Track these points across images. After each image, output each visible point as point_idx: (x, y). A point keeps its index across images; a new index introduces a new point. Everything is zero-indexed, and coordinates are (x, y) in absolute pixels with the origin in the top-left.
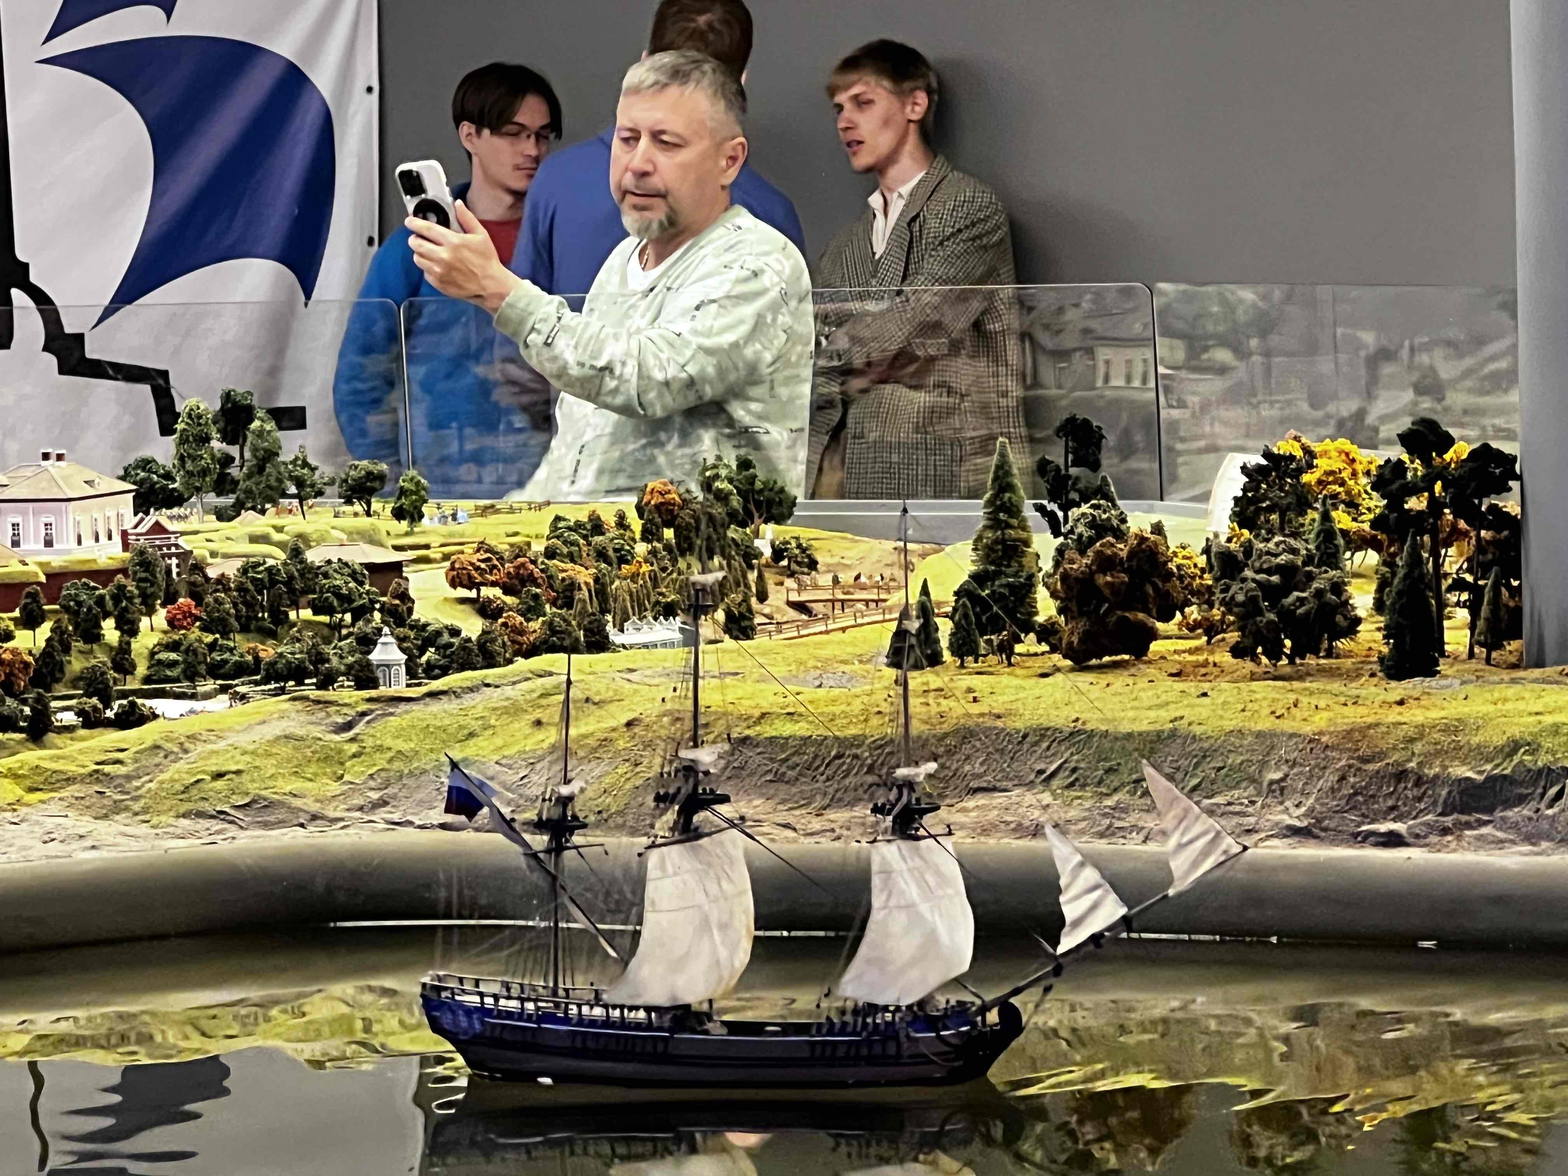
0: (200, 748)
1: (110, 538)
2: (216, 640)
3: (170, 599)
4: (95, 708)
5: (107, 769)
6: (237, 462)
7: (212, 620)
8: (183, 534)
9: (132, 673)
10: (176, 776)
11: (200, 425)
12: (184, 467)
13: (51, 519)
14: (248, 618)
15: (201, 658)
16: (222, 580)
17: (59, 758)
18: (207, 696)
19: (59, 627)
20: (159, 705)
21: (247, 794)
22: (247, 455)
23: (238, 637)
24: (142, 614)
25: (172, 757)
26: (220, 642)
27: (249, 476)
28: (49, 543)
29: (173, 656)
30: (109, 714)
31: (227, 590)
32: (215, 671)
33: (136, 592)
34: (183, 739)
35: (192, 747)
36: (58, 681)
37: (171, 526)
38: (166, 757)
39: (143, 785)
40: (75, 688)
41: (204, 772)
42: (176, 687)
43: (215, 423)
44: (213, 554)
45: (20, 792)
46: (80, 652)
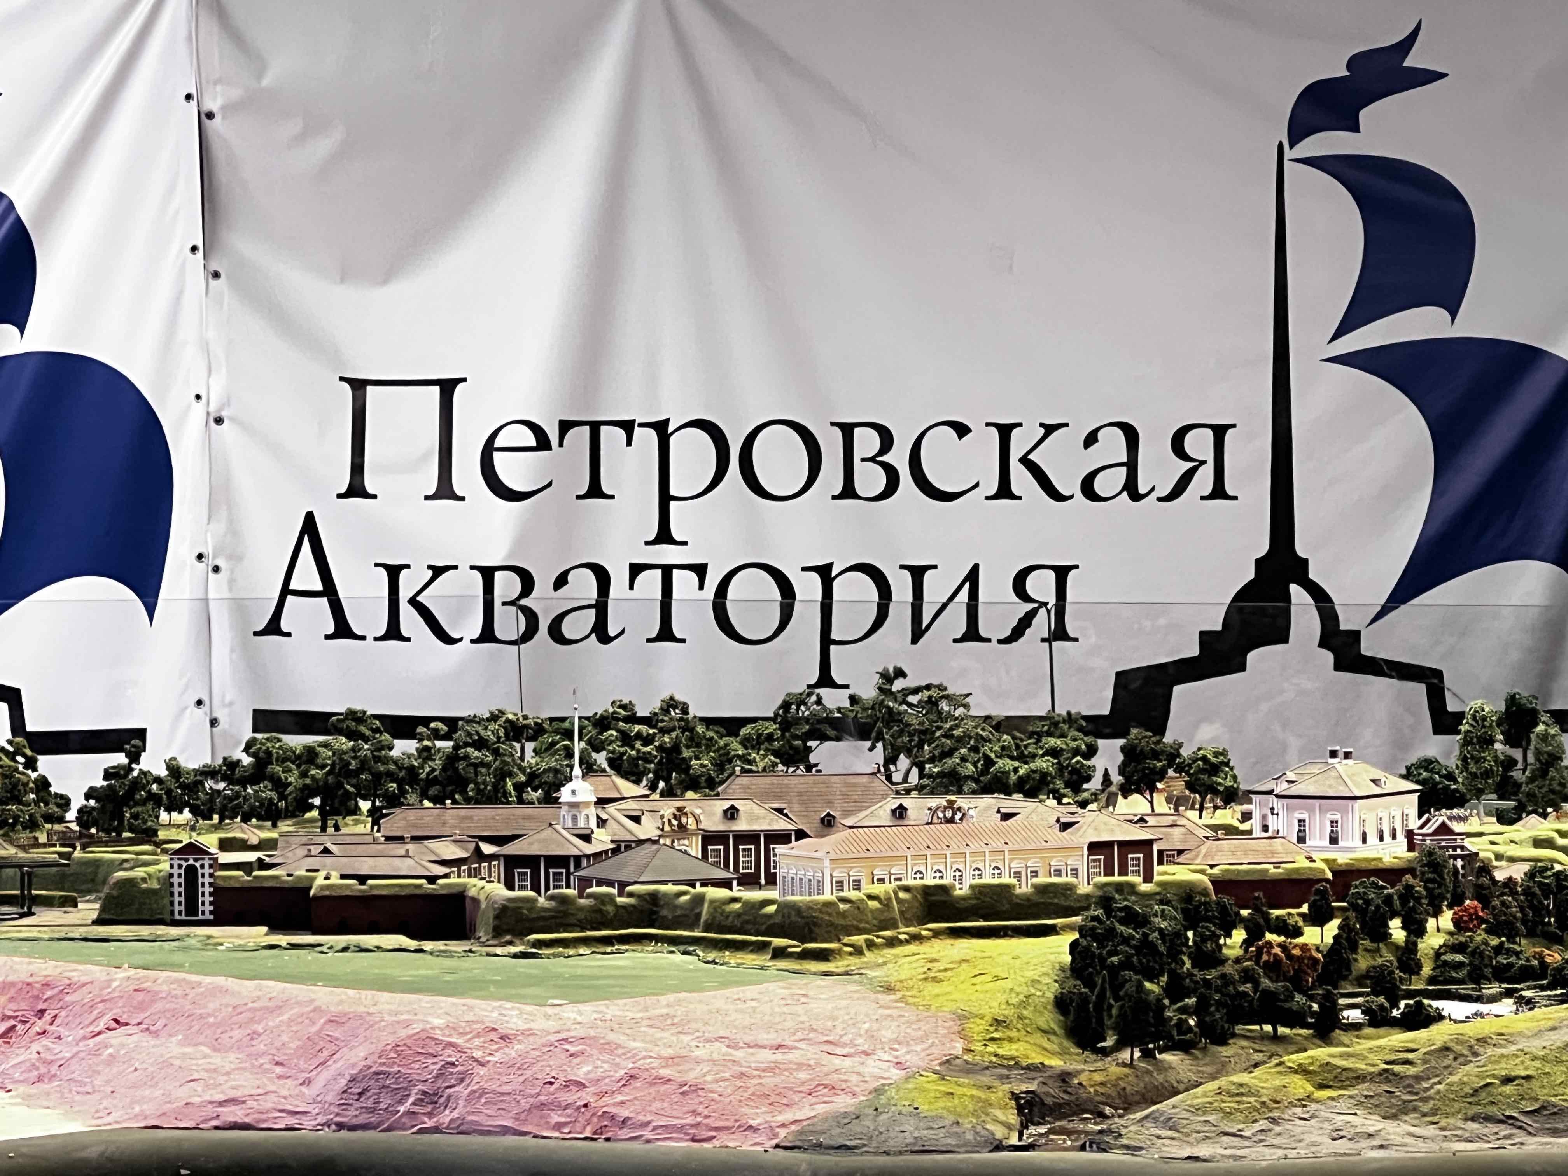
0: (1490, 1051)
1: (1394, 837)
2: (1502, 943)
3: (1456, 901)
4: (1381, 1006)
5: (1397, 1068)
6: (1520, 766)
7: (1499, 923)
8: (1469, 835)
9: (1418, 974)
10: (1465, 1079)
11: (1484, 727)
12: (1467, 769)
13: (1338, 817)
14: (1535, 924)
15: (1486, 961)
16: (1510, 882)
17: (1349, 1055)
18: (1493, 999)
19: (1347, 925)
20: (1447, 1007)
21: (1537, 1100)
22: (1531, 758)
23: (1524, 942)
24: (1429, 914)
25: (1461, 1060)
26: (1506, 945)
27: (1531, 780)
28: (1334, 840)
29: (1459, 958)
30: (1395, 1013)
31: (1513, 893)
32: (1501, 974)
33: (1424, 893)
34: (1473, 1042)
35: (1481, 1050)
36: (1345, 978)
37: (1457, 827)
38: (1455, 1059)
39: (1432, 1087)
40: (1361, 986)
41: (1494, 1076)
42: (1462, 989)
43: (1499, 724)
44: (1499, 857)
45: (1310, 1088)
46: (1366, 950)
